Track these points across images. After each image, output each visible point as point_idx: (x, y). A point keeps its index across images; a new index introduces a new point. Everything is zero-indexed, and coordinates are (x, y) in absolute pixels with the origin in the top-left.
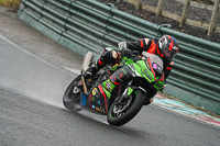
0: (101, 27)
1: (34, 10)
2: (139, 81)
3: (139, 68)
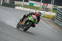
1: (59, 20)
2: (30, 21)
3: (30, 18)
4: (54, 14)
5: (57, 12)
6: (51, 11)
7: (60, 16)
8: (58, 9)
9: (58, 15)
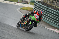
0: (55, 16)
4: (32, 6)
5: (35, 4)
6: (29, 4)
7: (38, 8)
8: (36, 2)
9: (36, 7)
